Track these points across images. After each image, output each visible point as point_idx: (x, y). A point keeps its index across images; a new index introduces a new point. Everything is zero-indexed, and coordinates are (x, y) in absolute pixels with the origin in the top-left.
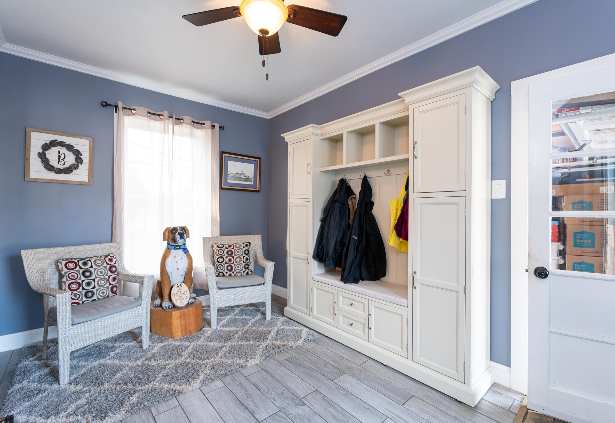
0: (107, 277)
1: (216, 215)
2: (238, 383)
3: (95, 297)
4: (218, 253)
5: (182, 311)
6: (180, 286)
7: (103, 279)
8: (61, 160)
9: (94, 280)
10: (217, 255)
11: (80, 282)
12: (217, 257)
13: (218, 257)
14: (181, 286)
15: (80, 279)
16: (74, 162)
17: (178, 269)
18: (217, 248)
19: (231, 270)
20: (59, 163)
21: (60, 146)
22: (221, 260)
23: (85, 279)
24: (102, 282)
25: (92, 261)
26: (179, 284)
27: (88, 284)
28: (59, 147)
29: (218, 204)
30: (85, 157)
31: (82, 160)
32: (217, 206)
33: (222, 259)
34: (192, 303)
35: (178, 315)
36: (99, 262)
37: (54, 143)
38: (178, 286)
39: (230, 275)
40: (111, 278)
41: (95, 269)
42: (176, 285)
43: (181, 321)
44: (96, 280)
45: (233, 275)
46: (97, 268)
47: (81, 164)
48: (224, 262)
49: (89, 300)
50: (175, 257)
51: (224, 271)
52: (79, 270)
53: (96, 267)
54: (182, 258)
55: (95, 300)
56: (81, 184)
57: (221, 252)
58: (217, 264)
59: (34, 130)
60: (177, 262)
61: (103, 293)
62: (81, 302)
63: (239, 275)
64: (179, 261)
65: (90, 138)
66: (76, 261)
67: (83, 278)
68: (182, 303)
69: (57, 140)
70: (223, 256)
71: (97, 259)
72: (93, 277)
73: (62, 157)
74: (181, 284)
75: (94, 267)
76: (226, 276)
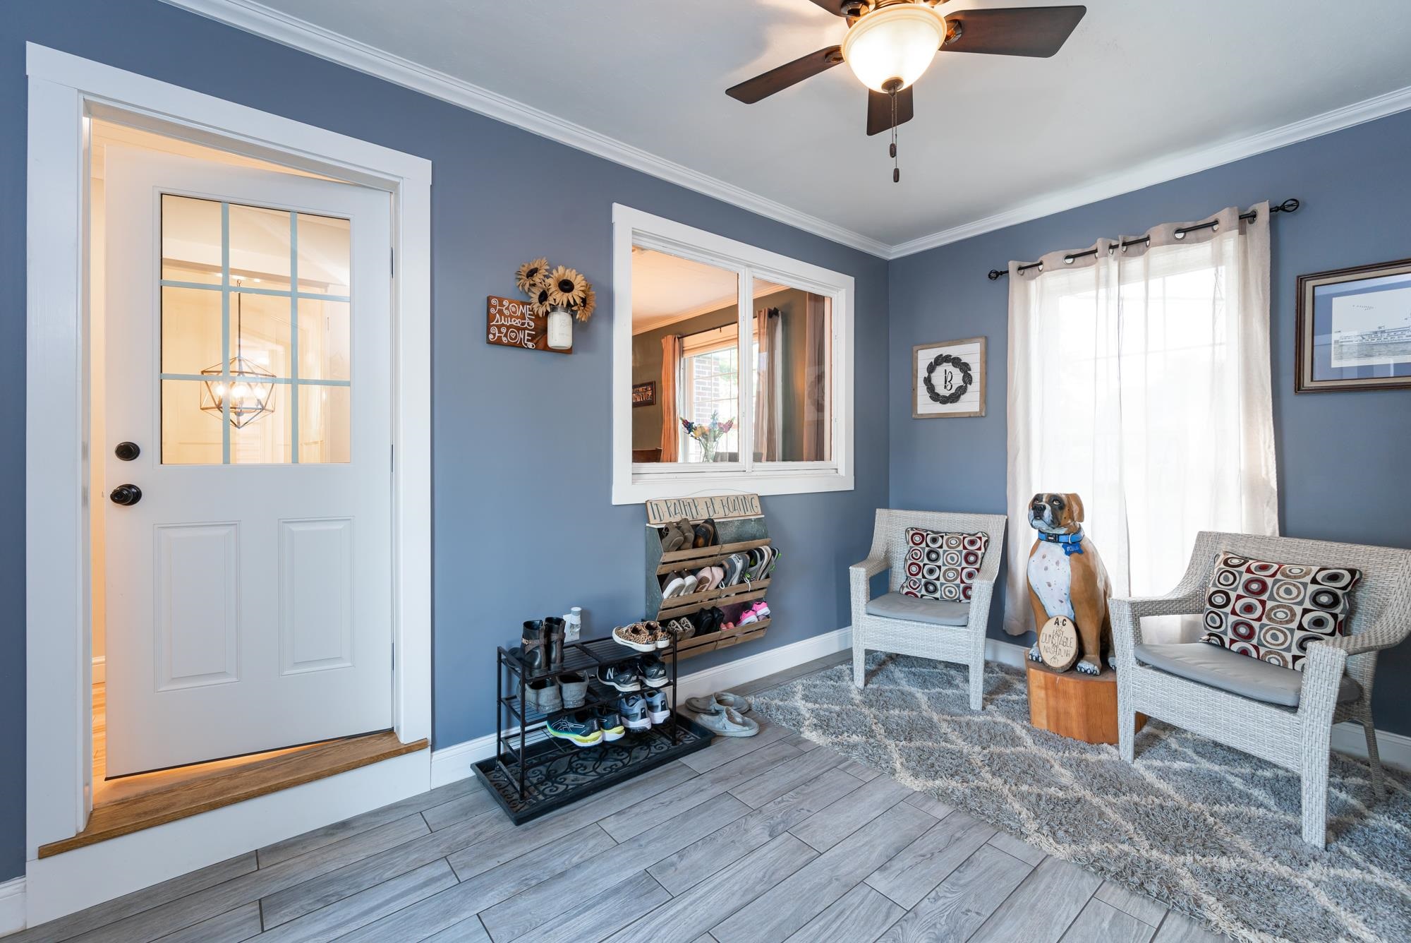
0: (959, 569)
1: (1267, 474)
2: (958, 835)
3: (937, 595)
4: (1219, 580)
5: (1049, 675)
6: (1061, 624)
7: (953, 569)
8: (948, 383)
9: (939, 567)
10: (1214, 585)
11: (921, 564)
12: (1213, 589)
13: (1216, 589)
14: (1064, 625)
15: (922, 561)
16: (962, 383)
17: (1050, 585)
18: (1222, 566)
19: (1249, 637)
20: (945, 387)
21: (945, 362)
22: (1219, 600)
23: (928, 562)
24: (951, 574)
25: (945, 538)
26: (1061, 620)
27: (931, 571)
28: (945, 364)
29: (1270, 441)
30: (976, 373)
31: (971, 378)
32: (1269, 447)
33: (1222, 597)
34: (1089, 672)
35: (1040, 680)
36: (953, 542)
37: (940, 360)
38: (1057, 623)
39: (1244, 652)
40: (965, 571)
41: (945, 552)
42: (1054, 620)
43: (1047, 694)
44: (943, 569)
45: (1254, 654)
46: (947, 551)
47: (970, 384)
48: (1228, 609)
49: (929, 596)
50: (1044, 557)
51: (1225, 633)
52: (924, 548)
53: (947, 549)
54: (1057, 563)
55: (937, 599)
56: (970, 417)
57: (1226, 579)
58: (1208, 609)
59: (920, 347)
60: (1046, 569)
61: (950, 592)
62: (919, 595)
63: (1274, 661)
64: (1052, 567)
65: (980, 340)
66: (925, 534)
67: (926, 561)
68: (1056, 660)
69: (941, 355)
70: (1229, 592)
71: (952, 537)
72: (940, 563)
73: (949, 379)
74: (1065, 620)
75: (945, 547)
76: (1229, 650)
